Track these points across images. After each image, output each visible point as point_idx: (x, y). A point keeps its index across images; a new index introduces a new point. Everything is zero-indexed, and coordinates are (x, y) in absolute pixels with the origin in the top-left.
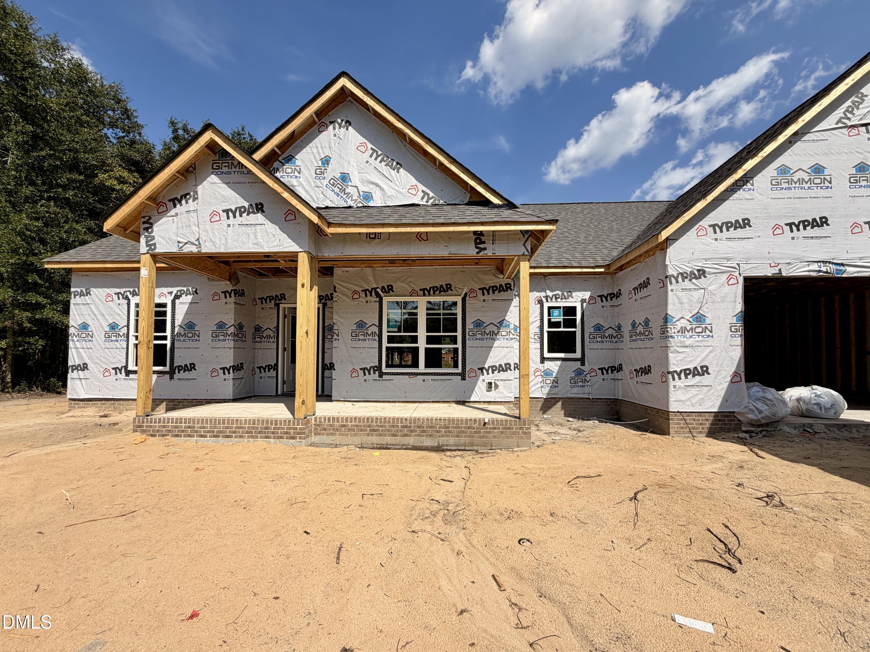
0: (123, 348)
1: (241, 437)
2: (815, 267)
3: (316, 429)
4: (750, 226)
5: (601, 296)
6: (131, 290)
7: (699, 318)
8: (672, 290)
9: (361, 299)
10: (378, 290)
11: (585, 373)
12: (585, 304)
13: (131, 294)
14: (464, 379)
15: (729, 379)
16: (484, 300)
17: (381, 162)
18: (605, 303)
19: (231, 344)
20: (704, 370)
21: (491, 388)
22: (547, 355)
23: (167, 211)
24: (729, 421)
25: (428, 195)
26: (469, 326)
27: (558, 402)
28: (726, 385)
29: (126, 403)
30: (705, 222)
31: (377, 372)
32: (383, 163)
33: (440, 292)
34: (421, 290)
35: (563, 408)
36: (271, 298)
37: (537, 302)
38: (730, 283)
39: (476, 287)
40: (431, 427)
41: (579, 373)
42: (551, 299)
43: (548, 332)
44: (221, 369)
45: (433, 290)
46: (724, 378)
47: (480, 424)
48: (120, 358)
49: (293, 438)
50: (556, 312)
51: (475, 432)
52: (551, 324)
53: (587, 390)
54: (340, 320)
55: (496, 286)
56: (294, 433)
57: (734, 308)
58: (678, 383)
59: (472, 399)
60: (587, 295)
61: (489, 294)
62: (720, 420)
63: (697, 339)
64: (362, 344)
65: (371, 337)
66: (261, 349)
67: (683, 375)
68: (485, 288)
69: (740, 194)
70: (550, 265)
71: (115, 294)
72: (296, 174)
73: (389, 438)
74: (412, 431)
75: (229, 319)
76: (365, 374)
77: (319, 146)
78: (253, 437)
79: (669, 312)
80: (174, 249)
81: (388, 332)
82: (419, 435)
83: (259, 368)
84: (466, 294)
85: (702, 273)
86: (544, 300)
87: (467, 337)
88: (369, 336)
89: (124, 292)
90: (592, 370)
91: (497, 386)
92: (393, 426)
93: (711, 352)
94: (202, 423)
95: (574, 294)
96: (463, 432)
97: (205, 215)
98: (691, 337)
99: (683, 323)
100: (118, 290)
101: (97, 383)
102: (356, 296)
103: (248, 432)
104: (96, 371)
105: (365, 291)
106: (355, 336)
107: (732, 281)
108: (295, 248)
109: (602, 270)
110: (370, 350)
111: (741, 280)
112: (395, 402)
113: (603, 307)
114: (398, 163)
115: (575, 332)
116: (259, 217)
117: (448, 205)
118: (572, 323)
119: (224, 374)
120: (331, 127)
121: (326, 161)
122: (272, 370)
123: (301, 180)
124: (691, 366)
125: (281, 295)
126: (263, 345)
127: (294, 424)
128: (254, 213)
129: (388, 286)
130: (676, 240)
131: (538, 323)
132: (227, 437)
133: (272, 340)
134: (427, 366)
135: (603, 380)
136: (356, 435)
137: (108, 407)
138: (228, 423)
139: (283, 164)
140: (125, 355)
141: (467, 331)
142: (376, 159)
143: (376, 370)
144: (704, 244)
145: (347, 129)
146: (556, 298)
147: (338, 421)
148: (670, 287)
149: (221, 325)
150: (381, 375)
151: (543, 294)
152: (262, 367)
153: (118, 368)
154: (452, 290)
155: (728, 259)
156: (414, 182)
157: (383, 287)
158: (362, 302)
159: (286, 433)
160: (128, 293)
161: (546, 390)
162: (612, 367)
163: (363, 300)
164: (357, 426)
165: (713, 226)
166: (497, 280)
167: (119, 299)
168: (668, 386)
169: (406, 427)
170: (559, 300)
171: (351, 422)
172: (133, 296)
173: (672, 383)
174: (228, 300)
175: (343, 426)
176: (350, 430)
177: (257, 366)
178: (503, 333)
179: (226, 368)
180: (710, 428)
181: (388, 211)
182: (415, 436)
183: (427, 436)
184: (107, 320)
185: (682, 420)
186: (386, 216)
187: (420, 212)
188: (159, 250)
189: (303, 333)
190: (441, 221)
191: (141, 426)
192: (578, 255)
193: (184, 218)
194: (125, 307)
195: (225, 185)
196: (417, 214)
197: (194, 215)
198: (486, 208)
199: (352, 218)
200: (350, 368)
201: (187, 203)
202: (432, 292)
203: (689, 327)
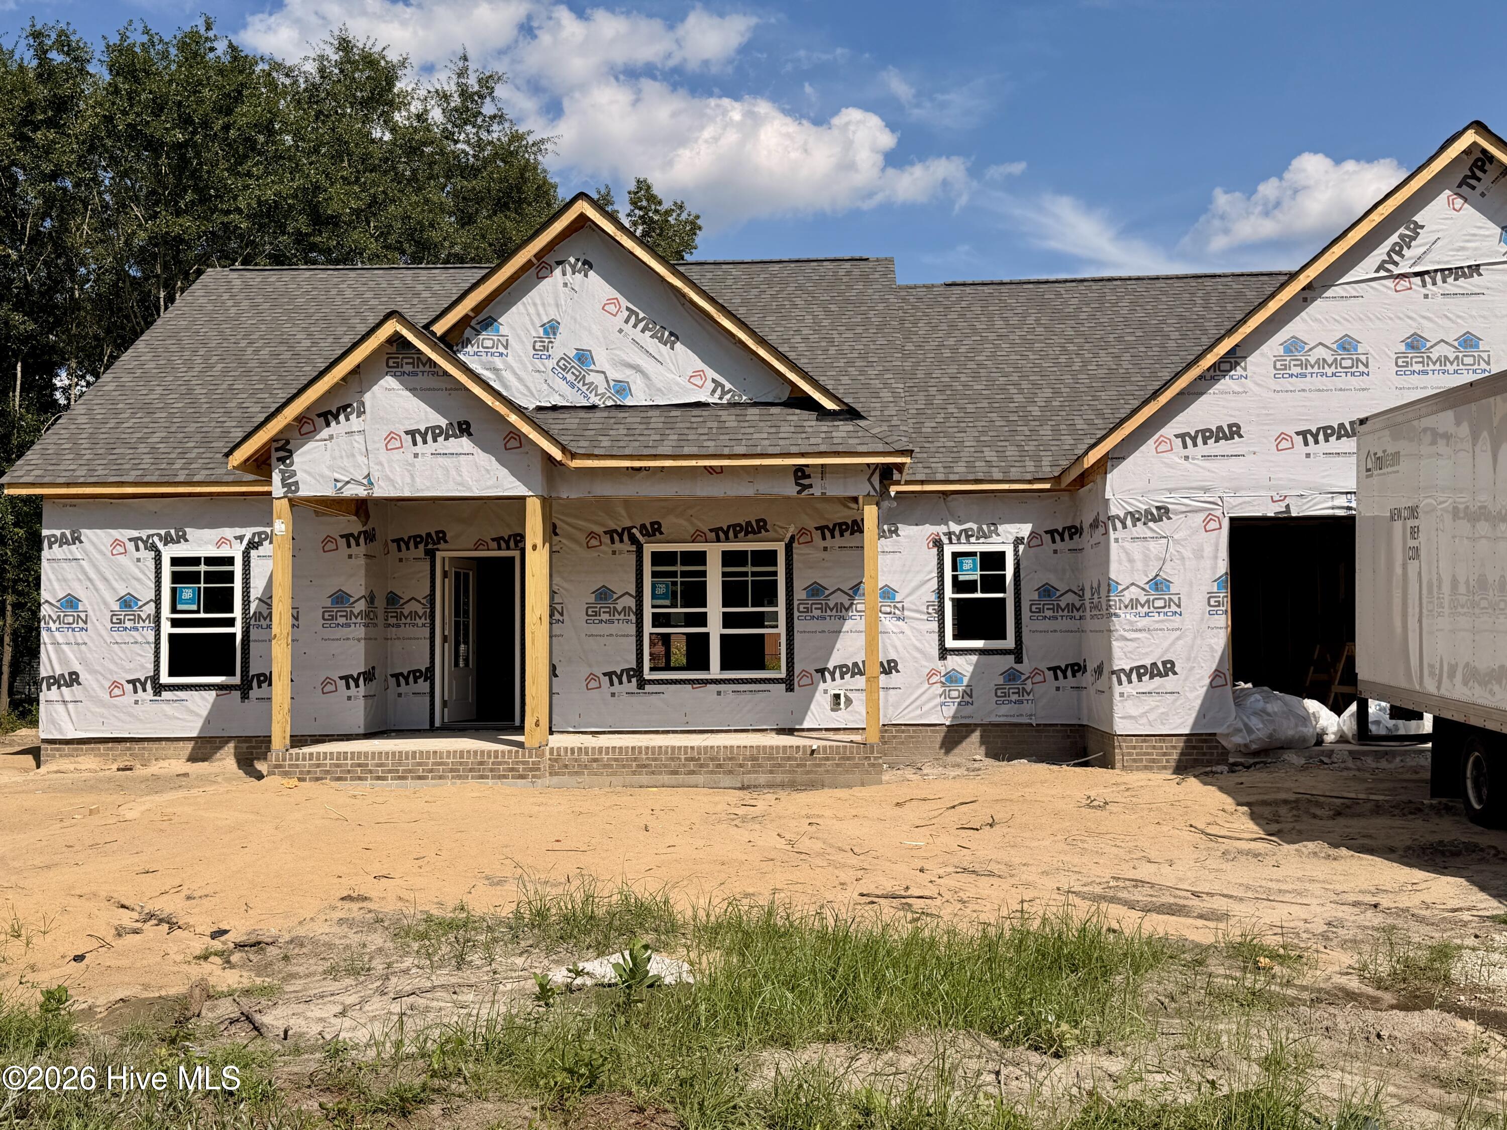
0: (148, 643)
1: (440, 778)
2: (1342, 501)
3: (551, 766)
4: (1241, 436)
5: (1051, 532)
6: (163, 532)
7: (1158, 584)
8: (1117, 540)
9: (603, 547)
10: (634, 531)
11: (1023, 677)
12: (1021, 548)
13: (161, 540)
14: (790, 688)
15: (1207, 681)
16: (825, 549)
17: (643, 331)
18: (1059, 545)
19: (361, 632)
20: (1169, 668)
21: (839, 704)
22: (950, 643)
23: (315, 431)
24: (1210, 748)
25: (723, 387)
26: (799, 594)
27: (973, 731)
28: (1202, 691)
29: (155, 745)
30: (1170, 430)
31: (634, 680)
32: (648, 334)
33: (746, 535)
35: (983, 741)
36: (417, 540)
37: (931, 545)
38: (1208, 528)
39: (811, 524)
40: (731, 759)
41: (1011, 676)
42: (959, 539)
43: (953, 600)
44: (341, 678)
45: (734, 530)
46: (1201, 679)
47: (804, 752)
48: (143, 660)
49: (522, 777)
50: (967, 563)
51: (798, 766)
52: (959, 585)
53: (1027, 708)
54: (565, 585)
55: (846, 524)
56: (524, 769)
57: (1214, 568)
58: (1126, 688)
59: (806, 725)
60: (1025, 529)
61: (833, 537)
62: (1194, 748)
63: (1157, 618)
64: (605, 629)
65: (622, 616)
66: (399, 638)
67: (1134, 676)
68: (827, 527)
69: (1225, 383)
70: (952, 477)
71: (130, 540)
72: (501, 349)
73: (666, 777)
74: (701, 766)
75: (357, 587)
76: (612, 684)
77: (538, 302)
78: (460, 777)
79: (1113, 576)
80: (328, 491)
81: (653, 607)
82: (712, 772)
83: (396, 676)
84: (792, 538)
85: (1163, 512)
86: (945, 540)
87: (796, 614)
88: (619, 614)
89: (148, 537)
90: (1036, 671)
91: (849, 701)
92: (672, 759)
93: (1178, 638)
94: (380, 758)
95: (1001, 528)
96: (780, 765)
97: (376, 439)
98: (1147, 614)
99: (1133, 593)
100: (135, 533)
101: (97, 710)
102: (594, 542)
103: (452, 770)
104: (95, 685)
105: (611, 533)
106: (592, 614)
107: (1213, 525)
108: (520, 490)
109: (1048, 486)
110: (621, 640)
111: (1226, 524)
112: (668, 732)
113: (1055, 552)
114: (671, 334)
115: (1003, 600)
116: (464, 444)
117: (756, 404)
118: (998, 584)
119: (348, 687)
120: (558, 271)
121: (551, 328)
122: (421, 681)
123: (510, 359)
124: (1147, 662)
125: (437, 533)
126: (404, 631)
127: (524, 756)
128: (456, 437)
129: (652, 524)
130: (1124, 459)
131: (934, 584)
132: (420, 778)
133: (420, 622)
134: (724, 667)
135: (1058, 689)
136: (614, 774)
137: (120, 755)
138: (421, 757)
139: (478, 333)
140: (151, 657)
141: (796, 603)
142: (635, 326)
143: (633, 676)
144: (1167, 465)
145: (586, 276)
146: (968, 537)
147: (587, 753)
148: (1112, 535)
149: (340, 598)
150: (642, 683)
151: (942, 529)
152: (402, 674)
153: (139, 680)
154: (767, 531)
155: (1206, 490)
156: (699, 365)
157: (643, 526)
158: (605, 553)
159: (512, 770)
160: (156, 539)
161: (950, 711)
162: (1072, 665)
163: (607, 548)
164: (616, 760)
165: (1182, 436)
166: (847, 512)
167: (137, 549)
168: (1111, 695)
169: (692, 759)
170: (973, 540)
171: (607, 753)
172: (165, 545)
173: (1117, 689)
174: (354, 549)
175: (595, 760)
176: (605, 766)
177: (390, 672)
178: (860, 607)
179: (352, 676)
180: (1179, 761)
181: (656, 419)
182: (706, 773)
183: (724, 773)
184: (114, 589)
185: (1134, 748)
186: (658, 437)
187: (709, 424)
188: (304, 492)
189: (535, 619)
190: (741, 450)
191: (280, 766)
192: (1011, 451)
193: (343, 440)
194: (151, 565)
195: (408, 393)
196: (706, 431)
197: (359, 438)
198: (814, 415)
199: (605, 442)
200: (585, 672)
201: (347, 419)
202: (731, 534)
203: (1143, 600)
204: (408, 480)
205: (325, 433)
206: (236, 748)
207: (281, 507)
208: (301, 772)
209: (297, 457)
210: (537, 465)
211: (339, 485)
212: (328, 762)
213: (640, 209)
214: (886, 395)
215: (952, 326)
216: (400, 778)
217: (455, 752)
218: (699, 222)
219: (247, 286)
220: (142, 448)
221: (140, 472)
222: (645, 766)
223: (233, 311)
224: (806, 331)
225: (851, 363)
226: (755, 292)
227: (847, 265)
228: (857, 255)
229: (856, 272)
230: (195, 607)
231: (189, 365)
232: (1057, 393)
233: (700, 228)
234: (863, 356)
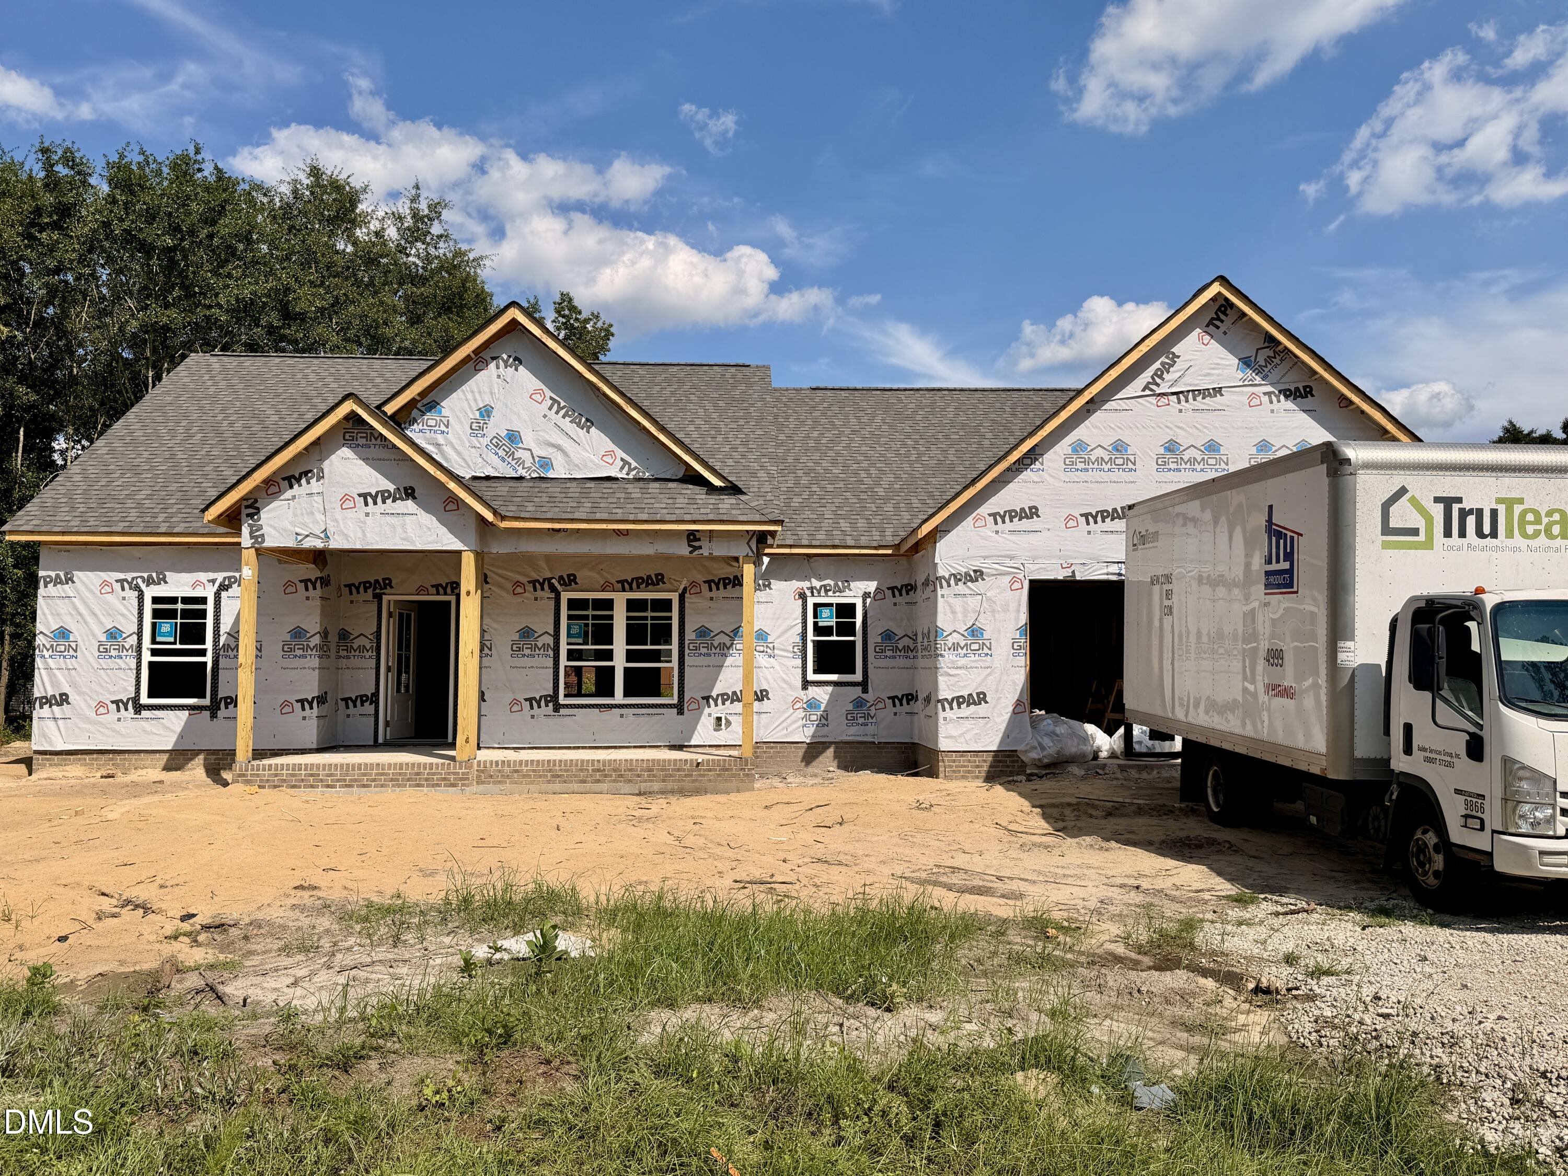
0: (130, 669)
1: (382, 786)
2: (1115, 569)
3: (478, 777)
4: (1038, 516)
5: (892, 589)
6: (145, 575)
7: (974, 632)
8: (943, 596)
10: (553, 581)
11: (868, 705)
12: (868, 600)
13: (143, 582)
14: (681, 712)
15: (1011, 709)
16: (712, 599)
17: (564, 417)
18: (898, 599)
19: (315, 662)
20: (981, 698)
21: (721, 725)
22: (811, 676)
23: (280, 492)
24: (1012, 762)
25: (630, 464)
26: (690, 635)
27: (828, 748)
28: (1007, 717)
29: (136, 756)
30: (985, 510)
31: (551, 705)
32: (568, 419)
33: (647, 586)
34: (618, 582)
35: (836, 756)
36: (367, 585)
37: (797, 597)
38: (1013, 587)
39: (700, 578)
40: (630, 770)
41: (859, 703)
42: (819, 592)
43: (814, 641)
44: (297, 701)
45: (637, 582)
46: (1005, 707)
47: (691, 765)
48: (126, 684)
49: (453, 785)
50: (825, 612)
51: (686, 776)
52: (818, 630)
53: (871, 729)
54: (495, 625)
55: (728, 578)
56: (455, 779)
57: (1017, 619)
58: (949, 714)
59: (693, 743)
60: (872, 586)
61: (718, 589)
62: (1000, 761)
63: (973, 658)
64: (527, 661)
65: (541, 652)
66: (349, 668)
67: (955, 704)
68: (713, 581)
69: (1027, 475)
70: (814, 543)
71: (117, 581)
72: (443, 428)
73: (576, 785)
74: (606, 776)
75: (313, 624)
76: (532, 708)
77: (476, 390)
78: (399, 786)
79: (939, 624)
80: (290, 543)
81: (568, 644)
82: (614, 781)
83: (346, 700)
84: (685, 589)
85: (978, 575)
86: (808, 593)
87: (687, 651)
88: (539, 650)
89: (133, 579)
90: (879, 700)
91: (728, 723)
92: (581, 770)
93: (989, 675)
94: (330, 769)
95: (852, 584)
96: (671, 776)
97: (333, 500)
98: (965, 655)
99: (955, 638)
100: (121, 576)
101: (85, 726)
102: (519, 590)
103: (392, 780)
104: (83, 705)
105: (533, 582)
106: (516, 650)
107: (1017, 585)
108: (456, 545)
109: (890, 552)
110: (540, 671)
111: (1026, 585)
112: (578, 748)
113: (895, 604)
114: (587, 420)
115: (854, 642)
116: (409, 506)
117: (657, 480)
118: (848, 629)
119: (303, 709)
120: (492, 365)
121: (486, 412)
122: (367, 704)
123: (450, 436)
124: (965, 693)
125: (384, 580)
126: (354, 662)
127: (455, 768)
128: (402, 500)
129: (569, 576)
130: (949, 531)
131: (799, 629)
132: (364, 786)
133: (367, 655)
134: (627, 694)
135: (895, 714)
136: (532, 783)
137: (103, 765)
138: (366, 768)
139: (423, 414)
140: (133, 681)
141: (687, 642)
142: (557, 413)
143: (550, 701)
144: (983, 538)
145: (516, 370)
146: (826, 591)
147: (509, 766)
148: (940, 592)
149: (298, 633)
150: (557, 707)
151: (805, 584)
152: (350, 698)
153: (121, 701)
154: (664, 583)
155: (1012, 558)
156: (611, 446)
157: (561, 578)
158: (528, 599)
159: (445, 779)
160: (140, 581)
161: (810, 731)
162: (907, 695)
164: (534, 771)
165: (994, 515)
166: (729, 569)
167: (123, 589)
168: (937, 719)
169: (598, 770)
170: (830, 593)
171: (527, 765)
172: (148, 586)
173: (942, 715)
174: (311, 593)
175: (516, 771)
176: (524, 776)
177: (340, 696)
178: (738, 647)
179: (307, 700)
180: (989, 772)
181: (574, 488)
182: (610, 781)
183: (625, 781)
184: (102, 623)
185: (954, 761)
186: (575, 505)
187: (618, 495)
188: (268, 543)
189: (468, 653)
190: (644, 517)
191: (244, 775)
192: (862, 523)
193: (303, 502)
194: (135, 603)
195: (361, 462)
196: (615, 500)
197: (318, 499)
198: (704, 490)
199: (530, 507)
200: (509, 697)
201: (308, 483)
202: (634, 585)
203: (962, 644)
204: (360, 535)
205: (289, 494)
206: (205, 759)
207: (249, 555)
208: (261, 781)
209: (264, 514)
210: (472, 524)
211: (300, 538)
212: (284, 772)
213: (563, 316)
214: (762, 474)
215: (816, 422)
216: (347, 786)
217: (395, 764)
218: (612, 330)
219: (224, 369)
220: (130, 504)
221: (127, 524)
222: (558, 776)
223: (212, 389)
224: (698, 422)
225: (734, 449)
226: (657, 388)
227: (733, 370)
228: (741, 362)
229: (740, 376)
230: (172, 640)
231: (172, 432)
232: (898, 478)
233: (613, 335)
234: (745, 443)
